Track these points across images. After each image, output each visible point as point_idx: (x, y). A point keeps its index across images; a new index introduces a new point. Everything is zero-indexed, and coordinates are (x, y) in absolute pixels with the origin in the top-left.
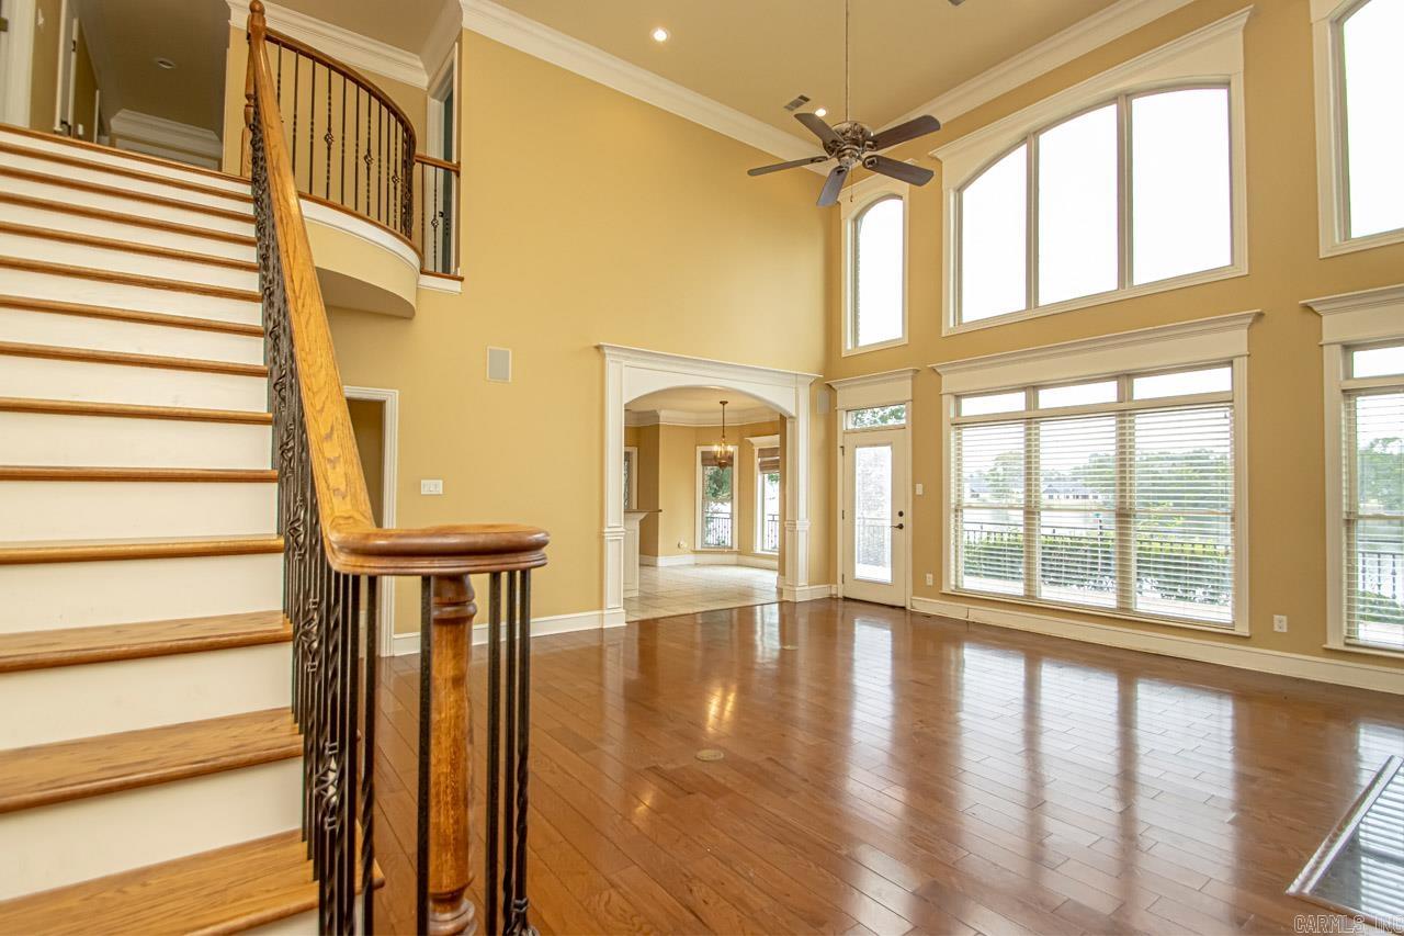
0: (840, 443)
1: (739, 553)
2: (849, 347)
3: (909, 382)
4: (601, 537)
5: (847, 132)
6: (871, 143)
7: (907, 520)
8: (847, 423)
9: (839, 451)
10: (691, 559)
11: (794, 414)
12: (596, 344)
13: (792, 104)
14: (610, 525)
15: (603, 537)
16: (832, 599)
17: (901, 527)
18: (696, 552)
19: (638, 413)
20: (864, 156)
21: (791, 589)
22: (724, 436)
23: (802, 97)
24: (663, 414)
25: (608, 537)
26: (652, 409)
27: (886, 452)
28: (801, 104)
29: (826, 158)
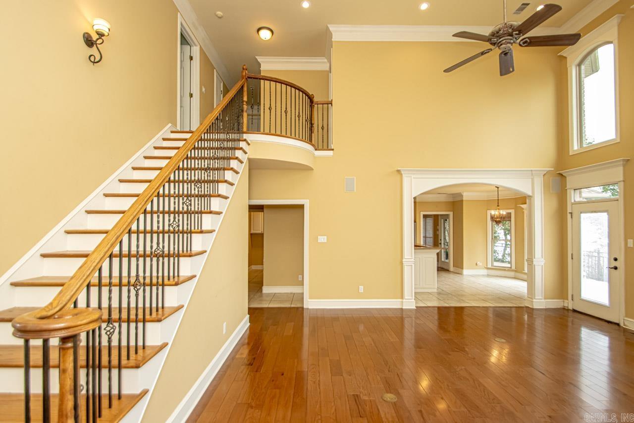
0: (569, 210)
1: (516, 271)
2: (576, 147)
3: (621, 169)
4: (402, 263)
5: (500, 30)
6: (517, 32)
7: (620, 264)
8: (575, 197)
9: (569, 216)
10: (485, 272)
11: (530, 193)
12: (396, 169)
13: (518, 10)
14: (406, 258)
15: (403, 263)
16: (565, 309)
17: (616, 268)
18: (488, 268)
19: (453, 194)
20: (518, 41)
21: (531, 300)
22: (498, 206)
23: (523, 4)
24: (465, 194)
25: (405, 264)
26: (459, 192)
27: (604, 217)
28: (524, 8)
29: (491, 50)
